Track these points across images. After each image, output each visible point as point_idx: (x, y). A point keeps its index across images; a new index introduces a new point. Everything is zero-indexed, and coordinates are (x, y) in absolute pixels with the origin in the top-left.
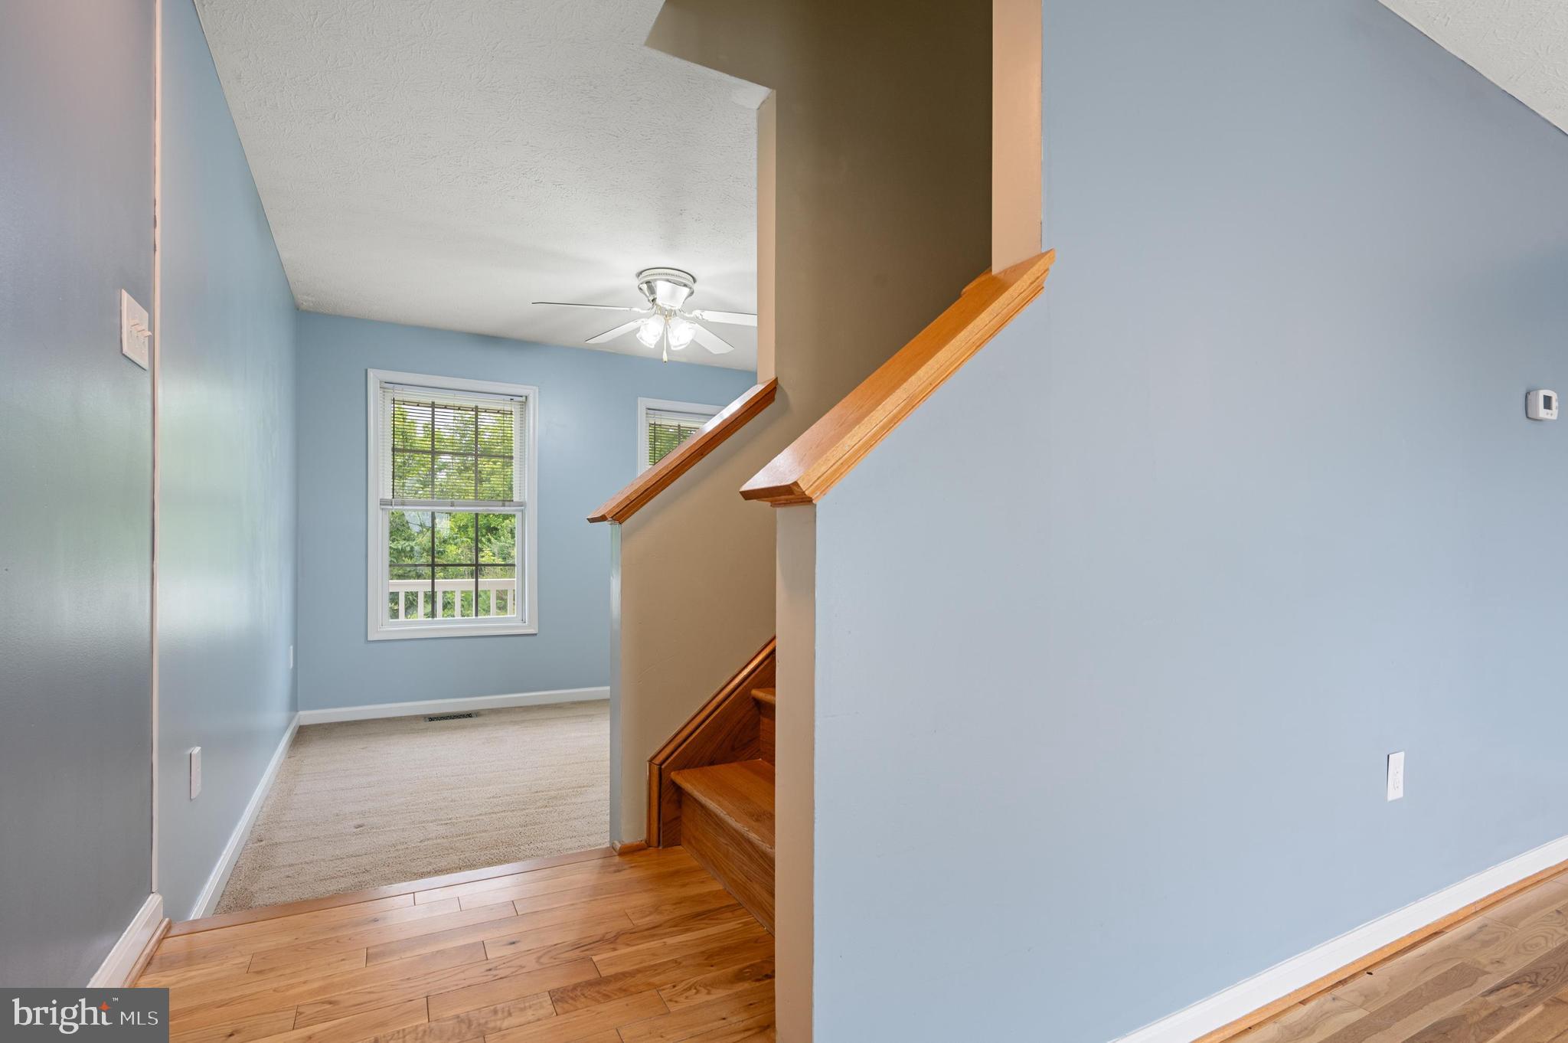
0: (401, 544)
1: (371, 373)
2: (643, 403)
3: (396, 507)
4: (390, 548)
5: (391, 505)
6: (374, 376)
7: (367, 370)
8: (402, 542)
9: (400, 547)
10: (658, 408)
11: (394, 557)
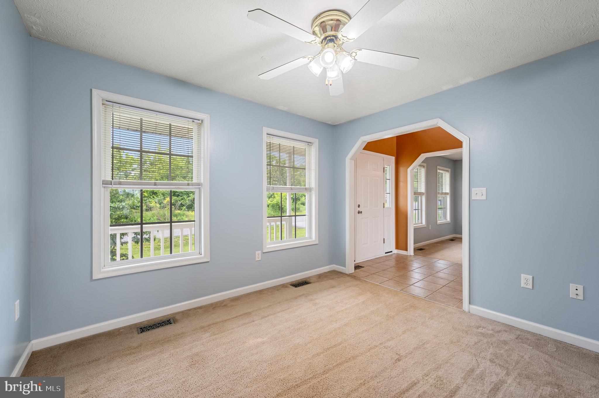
0: (117, 205)
1: (95, 92)
2: (266, 130)
3: (114, 186)
4: (110, 206)
5: (111, 184)
6: (98, 95)
7: (91, 90)
8: (118, 203)
9: (116, 206)
10: (272, 134)
11: (113, 211)
